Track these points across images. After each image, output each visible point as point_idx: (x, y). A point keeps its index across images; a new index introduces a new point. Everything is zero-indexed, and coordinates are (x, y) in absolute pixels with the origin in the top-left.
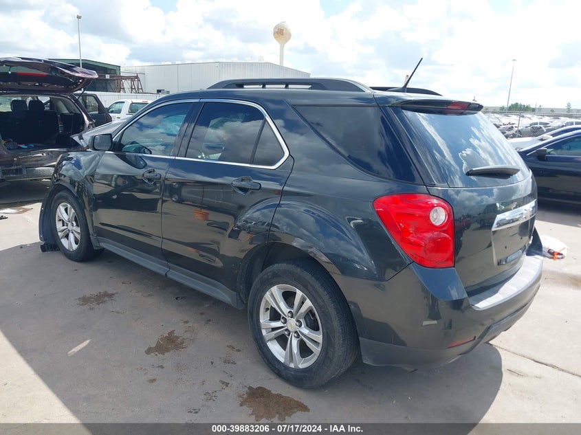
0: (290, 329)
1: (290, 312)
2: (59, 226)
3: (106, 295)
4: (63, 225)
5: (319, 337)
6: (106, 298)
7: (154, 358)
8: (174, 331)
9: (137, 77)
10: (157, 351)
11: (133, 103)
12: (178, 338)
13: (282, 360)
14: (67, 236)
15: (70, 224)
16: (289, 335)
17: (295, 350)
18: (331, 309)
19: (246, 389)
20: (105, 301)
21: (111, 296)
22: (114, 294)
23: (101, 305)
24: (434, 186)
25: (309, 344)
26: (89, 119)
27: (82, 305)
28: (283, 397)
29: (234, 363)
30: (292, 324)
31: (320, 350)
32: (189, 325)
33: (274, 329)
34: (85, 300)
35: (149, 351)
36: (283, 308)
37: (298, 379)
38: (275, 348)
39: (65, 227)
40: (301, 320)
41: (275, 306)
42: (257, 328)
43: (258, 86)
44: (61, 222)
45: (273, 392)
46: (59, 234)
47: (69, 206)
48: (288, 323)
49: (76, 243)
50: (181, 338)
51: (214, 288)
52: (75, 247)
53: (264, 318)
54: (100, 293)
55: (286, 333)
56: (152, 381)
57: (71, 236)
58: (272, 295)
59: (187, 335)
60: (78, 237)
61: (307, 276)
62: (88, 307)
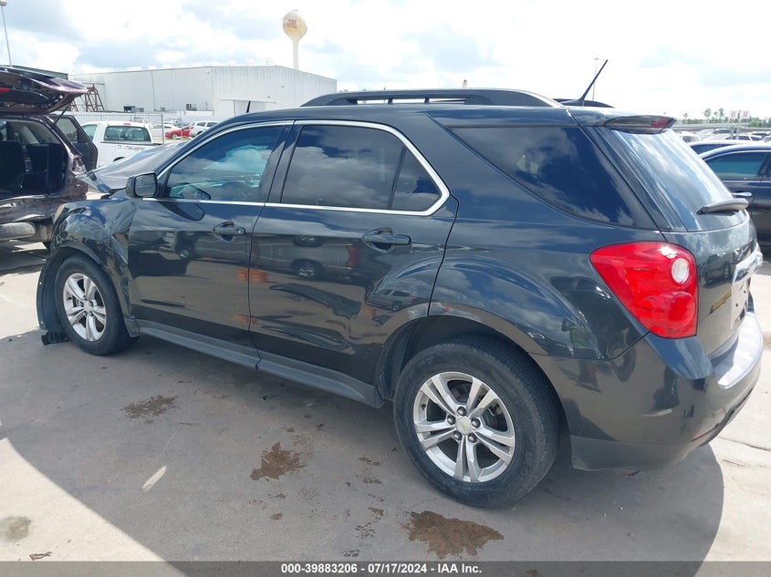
0: (461, 430)
1: (459, 408)
2: (68, 306)
3: (161, 400)
4: (75, 306)
5: (509, 439)
6: (164, 406)
7: (265, 485)
8: (279, 444)
9: (93, 89)
10: (266, 475)
11: (109, 127)
12: (289, 453)
13: (451, 473)
14: (83, 321)
15: (87, 304)
16: (460, 439)
17: (471, 458)
18: (529, 401)
19: (409, 516)
20: (165, 409)
21: (169, 401)
22: (173, 399)
23: (160, 415)
24: (670, 230)
25: (494, 449)
26: (74, 152)
27: (133, 417)
28: (461, 522)
29: (377, 482)
30: (464, 424)
31: (511, 456)
32: (295, 434)
33: (434, 433)
34: (135, 410)
35: (256, 475)
36: (451, 403)
37: (479, 496)
38: (439, 458)
39: (79, 308)
40: (479, 418)
41: (436, 400)
42: (410, 431)
43: (381, 101)
44: (72, 301)
45: (446, 517)
46: (70, 318)
47: (86, 278)
48: (457, 423)
49: (99, 329)
50: (292, 453)
51: (336, 382)
52: (97, 335)
53: (419, 419)
54: (152, 398)
55: (456, 436)
56: (277, 517)
57: (90, 320)
58: (433, 387)
59: (299, 449)
60: (103, 320)
61: (488, 358)
62: (144, 420)
